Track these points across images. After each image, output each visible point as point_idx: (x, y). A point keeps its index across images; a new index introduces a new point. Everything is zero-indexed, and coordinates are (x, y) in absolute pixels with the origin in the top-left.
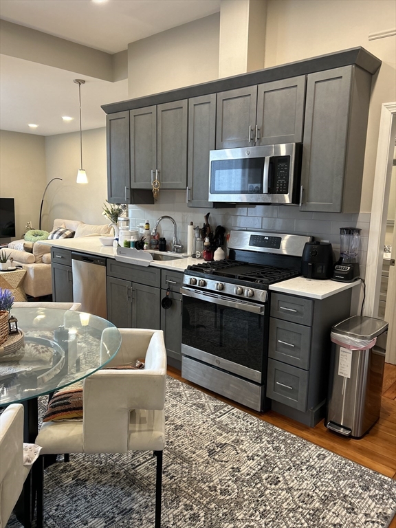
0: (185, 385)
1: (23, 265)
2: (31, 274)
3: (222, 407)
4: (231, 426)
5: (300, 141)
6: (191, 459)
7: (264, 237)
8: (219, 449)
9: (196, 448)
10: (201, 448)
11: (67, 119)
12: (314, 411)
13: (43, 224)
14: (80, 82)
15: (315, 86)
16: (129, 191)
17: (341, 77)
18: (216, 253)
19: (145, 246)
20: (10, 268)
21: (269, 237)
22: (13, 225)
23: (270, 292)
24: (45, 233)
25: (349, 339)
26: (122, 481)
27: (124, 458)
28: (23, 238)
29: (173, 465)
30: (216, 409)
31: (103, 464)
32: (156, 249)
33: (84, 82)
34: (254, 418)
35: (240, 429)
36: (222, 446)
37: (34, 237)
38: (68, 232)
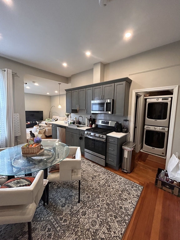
0: (85, 159)
1: (45, 128)
2: (47, 130)
3: (95, 165)
4: (98, 171)
5: (113, 99)
6: (87, 180)
7: (105, 121)
10: (90, 177)
11: (56, 92)
12: (118, 166)
13: (50, 117)
15: (117, 86)
16: (71, 110)
17: (123, 84)
18: (93, 125)
19: (75, 123)
20: (42, 129)
22: (43, 117)
23: (107, 136)
24: (51, 119)
25: (127, 148)
26: (70, 187)
28: (45, 120)
31: (65, 182)
32: (78, 124)
34: (103, 168)
35: (100, 171)
36: (95, 176)
37: (48, 121)
38: (56, 119)
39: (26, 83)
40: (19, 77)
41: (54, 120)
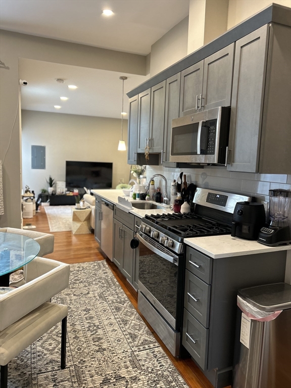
0: (138, 315)
1: (91, 206)
3: (151, 342)
4: (142, 363)
5: (229, 105)
6: (84, 382)
7: (217, 195)
8: (115, 380)
9: (97, 373)
10: (101, 374)
12: (218, 373)
14: (124, 78)
15: (241, 51)
16: (136, 155)
17: (259, 37)
18: (182, 206)
19: (147, 197)
20: (82, 207)
21: (220, 195)
22: (112, 180)
25: (247, 306)
26: (22, 381)
27: (39, 363)
29: (67, 382)
30: (145, 342)
31: (23, 363)
32: (153, 200)
33: (126, 78)
34: (169, 361)
35: (148, 368)
36: (119, 378)
39: (25, 83)
40: (8, 68)
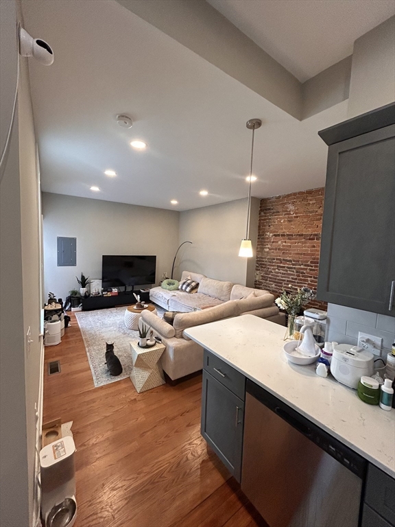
2: (171, 354)
11: (204, 193)
14: (256, 124)
20: (150, 343)
22: (154, 274)
33: (260, 124)
37: (168, 287)
38: (193, 284)
41: (188, 285)
